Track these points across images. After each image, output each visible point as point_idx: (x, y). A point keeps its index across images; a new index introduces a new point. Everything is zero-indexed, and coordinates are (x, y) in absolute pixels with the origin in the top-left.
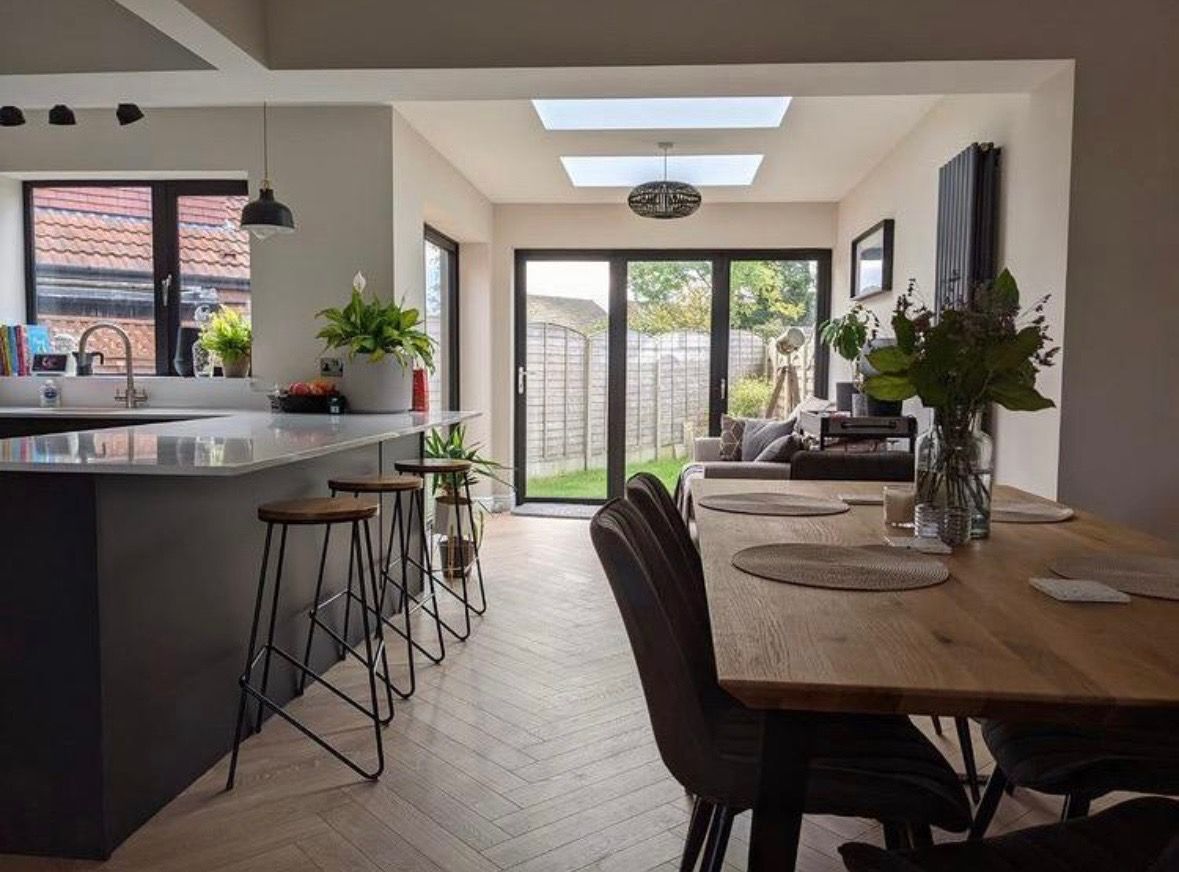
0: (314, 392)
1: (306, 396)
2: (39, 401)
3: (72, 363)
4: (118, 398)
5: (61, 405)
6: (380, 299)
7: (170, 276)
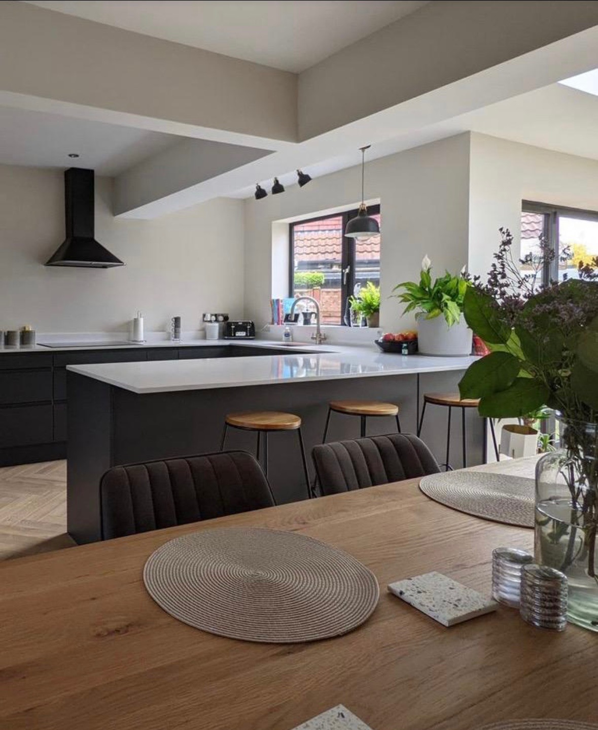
0: (396, 339)
1: (392, 342)
2: (282, 339)
3: (301, 318)
4: (313, 338)
5: (293, 341)
6: (450, 273)
7: (349, 267)
